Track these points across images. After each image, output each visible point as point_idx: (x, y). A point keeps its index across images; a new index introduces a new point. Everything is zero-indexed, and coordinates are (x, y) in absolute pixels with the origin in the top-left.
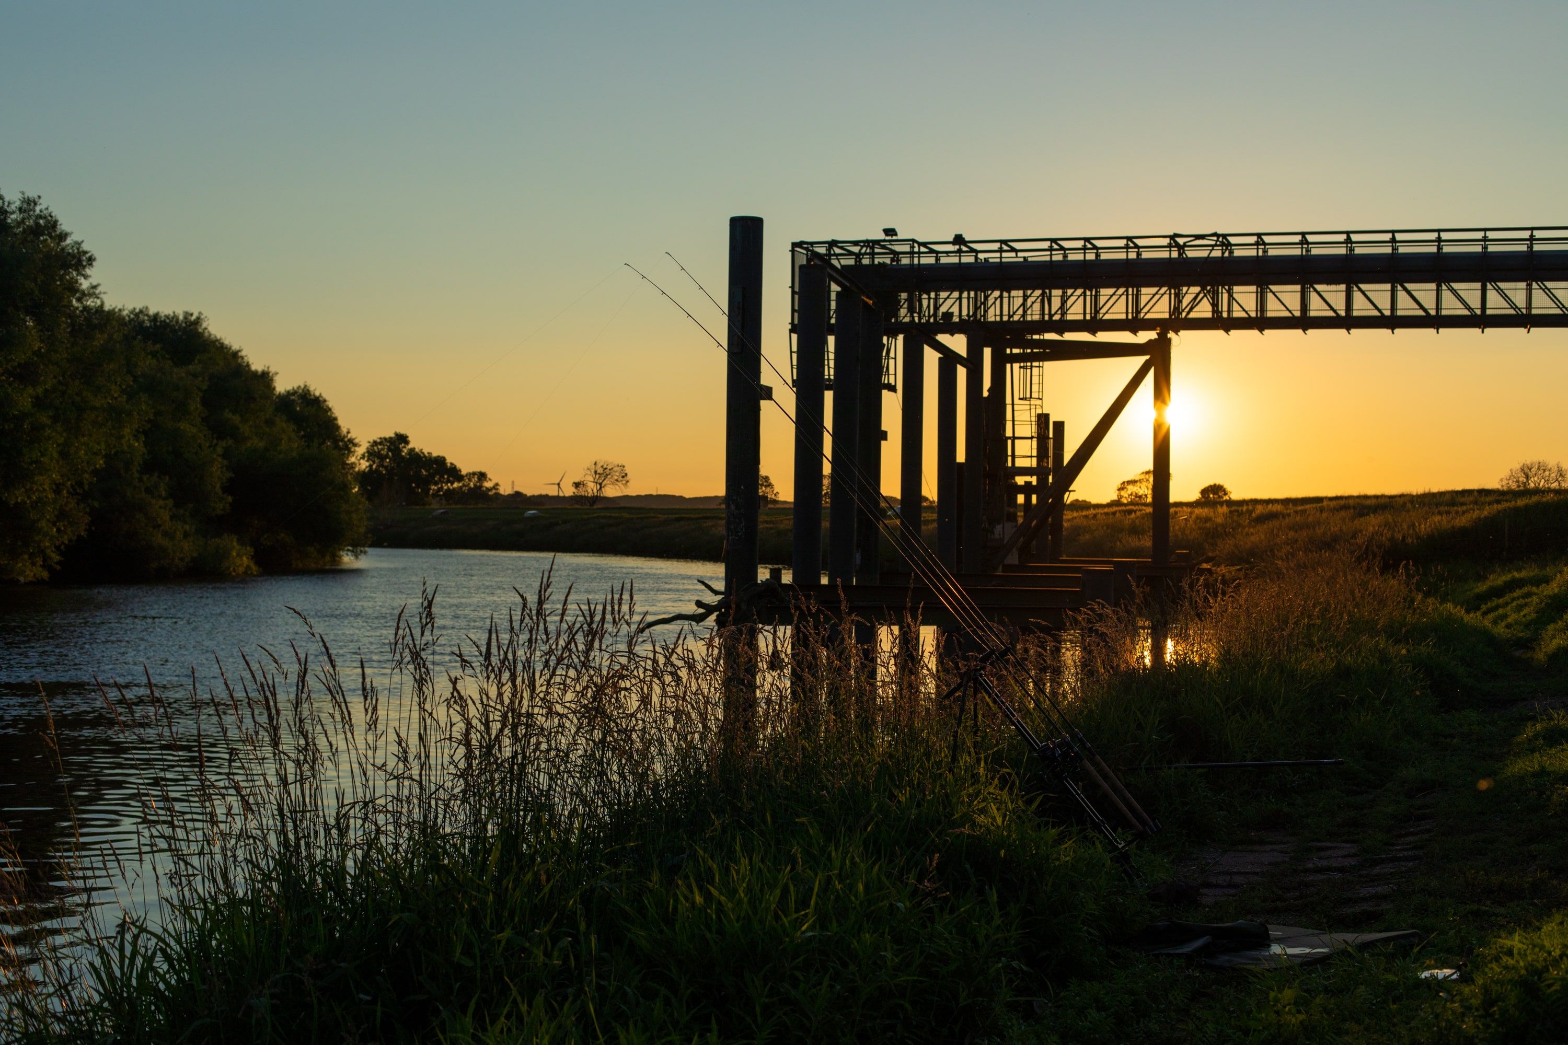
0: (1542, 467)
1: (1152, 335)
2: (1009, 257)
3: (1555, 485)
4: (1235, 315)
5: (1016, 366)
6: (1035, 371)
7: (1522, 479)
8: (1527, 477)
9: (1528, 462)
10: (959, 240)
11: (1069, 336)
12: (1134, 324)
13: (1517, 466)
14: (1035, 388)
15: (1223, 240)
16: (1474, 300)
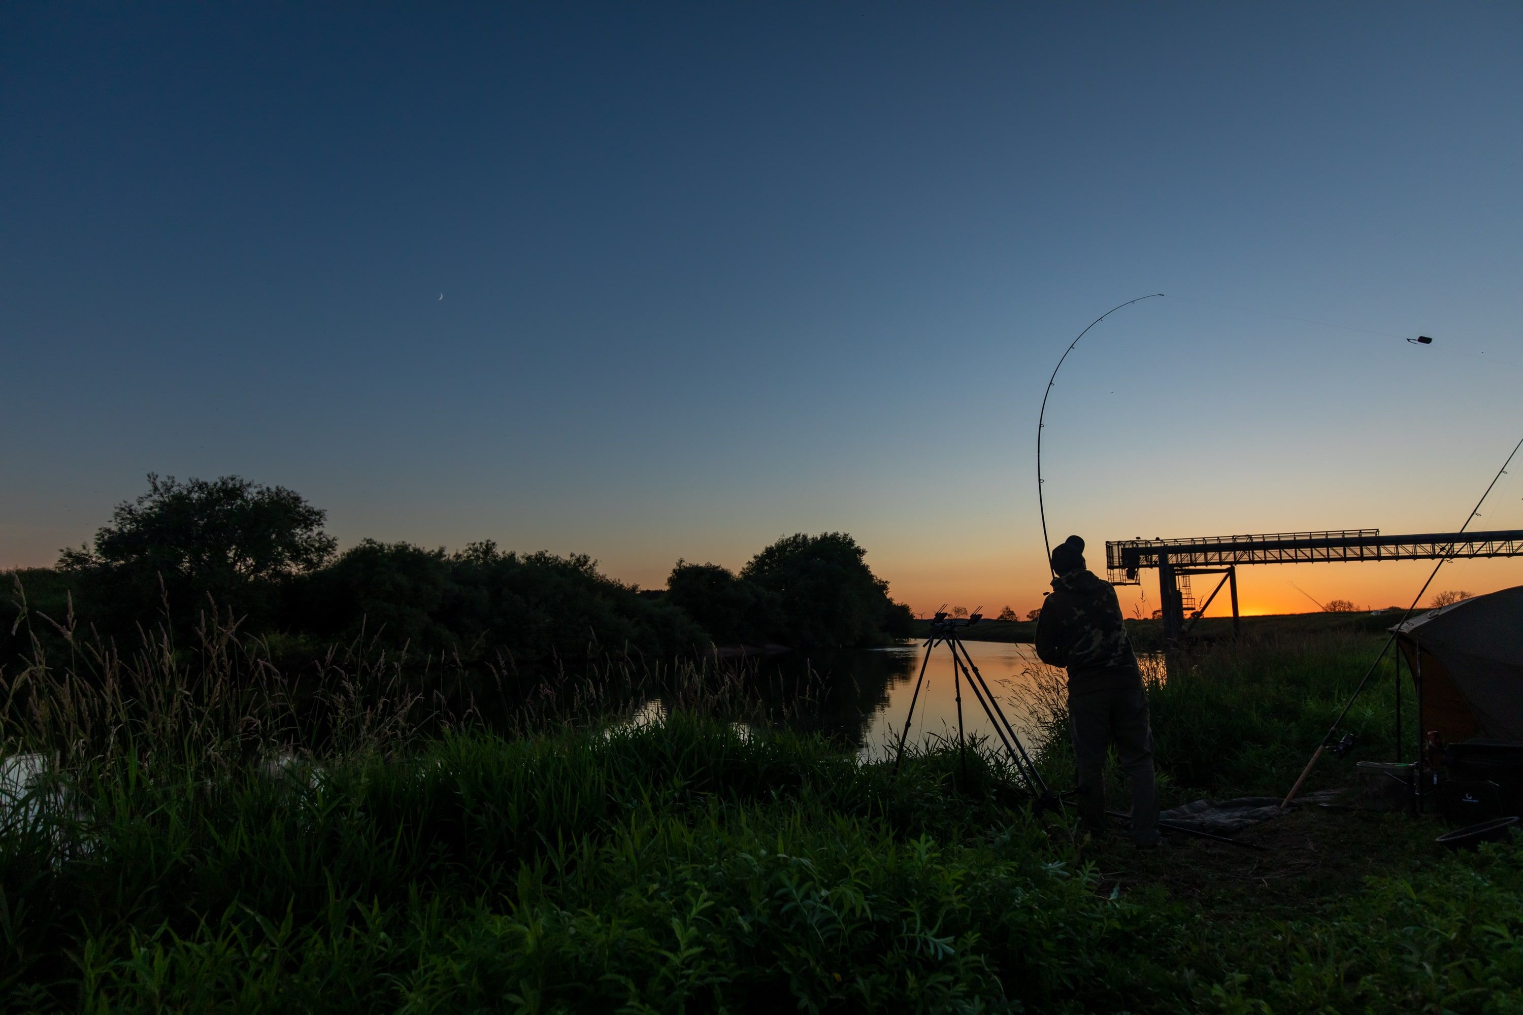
0: (1341, 603)
1: (1229, 566)
2: (1177, 544)
3: (1347, 610)
4: (1255, 559)
5: (1180, 577)
6: (1187, 578)
7: (1333, 607)
8: (1335, 606)
9: (1335, 601)
10: (1158, 539)
11: (1198, 567)
12: (1221, 563)
13: (1329, 602)
14: (1188, 583)
15: (1250, 537)
16: (1325, 553)
